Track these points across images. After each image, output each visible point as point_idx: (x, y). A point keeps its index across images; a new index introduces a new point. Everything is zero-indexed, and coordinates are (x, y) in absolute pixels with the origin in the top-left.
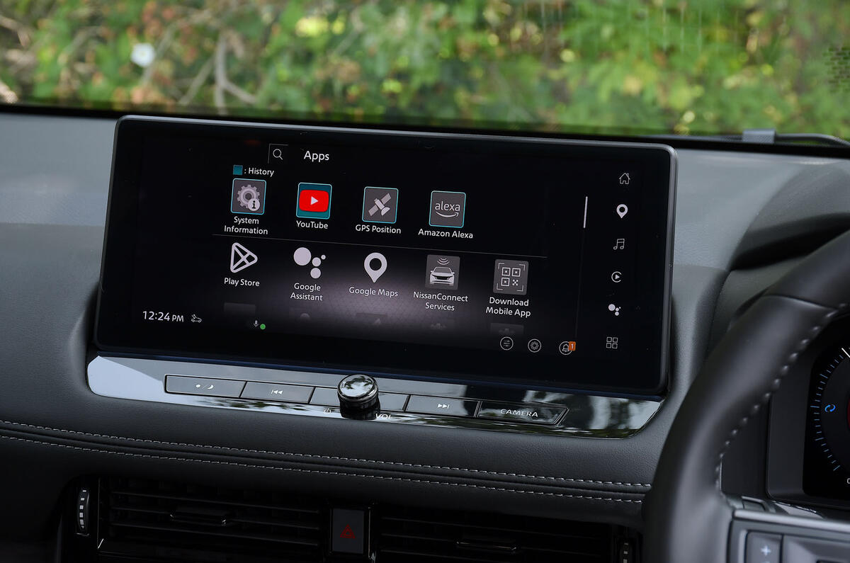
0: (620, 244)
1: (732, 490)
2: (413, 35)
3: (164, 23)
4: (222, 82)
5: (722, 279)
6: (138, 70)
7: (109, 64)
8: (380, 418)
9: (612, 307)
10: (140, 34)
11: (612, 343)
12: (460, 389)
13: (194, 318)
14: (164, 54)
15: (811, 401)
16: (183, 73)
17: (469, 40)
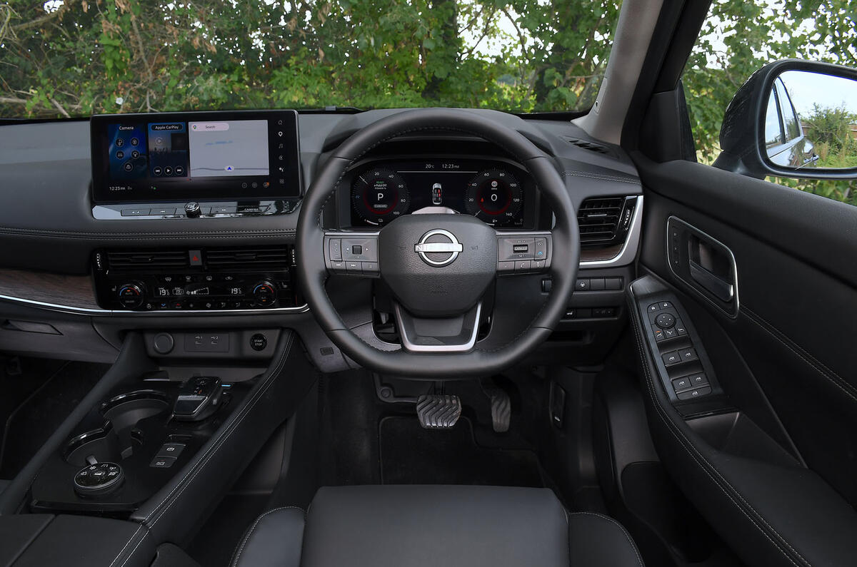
0: (281, 146)
1: (327, 227)
2: (216, 85)
3: (126, 89)
4: (149, 108)
5: (319, 156)
6: (118, 106)
7: (107, 106)
8: (201, 217)
9: (280, 169)
10: (118, 94)
11: (282, 181)
12: (235, 204)
13: (129, 188)
14: (127, 100)
15: (351, 195)
16: (134, 106)
17: (237, 86)
